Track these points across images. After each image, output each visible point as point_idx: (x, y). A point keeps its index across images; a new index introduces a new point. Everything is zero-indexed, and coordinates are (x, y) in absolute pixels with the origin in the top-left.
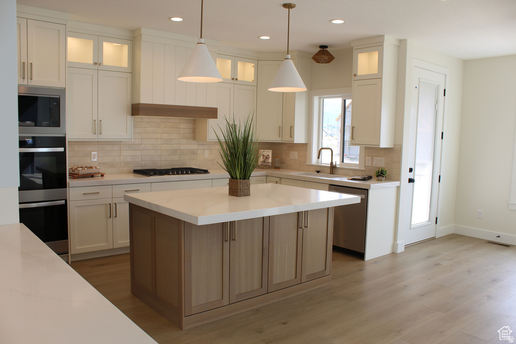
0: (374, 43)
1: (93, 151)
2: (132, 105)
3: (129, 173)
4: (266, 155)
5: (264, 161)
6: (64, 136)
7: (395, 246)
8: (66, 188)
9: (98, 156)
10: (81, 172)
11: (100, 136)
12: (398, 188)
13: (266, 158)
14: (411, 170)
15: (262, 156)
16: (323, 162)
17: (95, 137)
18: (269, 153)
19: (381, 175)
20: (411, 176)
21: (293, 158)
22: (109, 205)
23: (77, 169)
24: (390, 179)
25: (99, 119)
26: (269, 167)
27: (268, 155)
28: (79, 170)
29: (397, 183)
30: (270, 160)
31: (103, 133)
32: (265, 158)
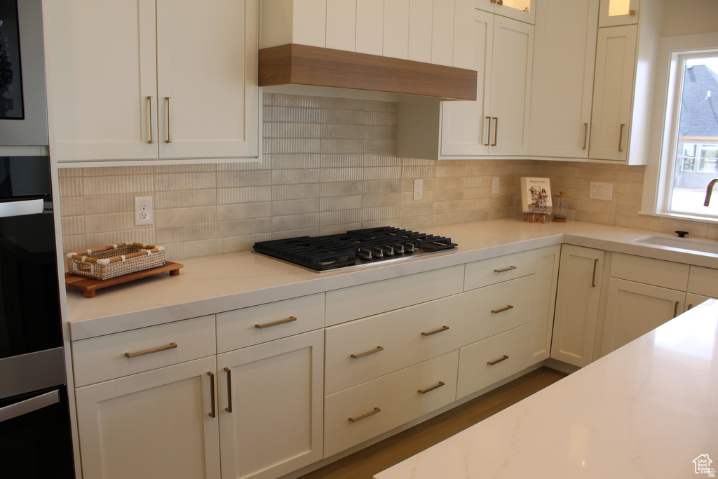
1: (140, 194)
2: (262, 53)
3: (241, 250)
4: (538, 189)
5: (536, 205)
6: (44, 154)
8: (61, 344)
9: (155, 209)
10: (109, 267)
11: (167, 151)
13: (540, 197)
15: (529, 193)
16: (674, 208)
17: (151, 151)
21: (597, 197)
22: (209, 378)
23: (94, 262)
25: (163, 95)
26: (547, 219)
27: (543, 191)
28: (102, 266)
30: (549, 202)
31: (174, 139)
32: (536, 197)
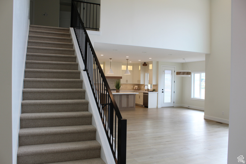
0: (151, 63)
5: (135, 89)
7: (157, 106)
12: (158, 93)
14: (163, 90)
18: (137, 86)
19: (154, 90)
20: (163, 91)
24: (156, 91)
26: (137, 90)
29: (157, 92)
30: (137, 88)
